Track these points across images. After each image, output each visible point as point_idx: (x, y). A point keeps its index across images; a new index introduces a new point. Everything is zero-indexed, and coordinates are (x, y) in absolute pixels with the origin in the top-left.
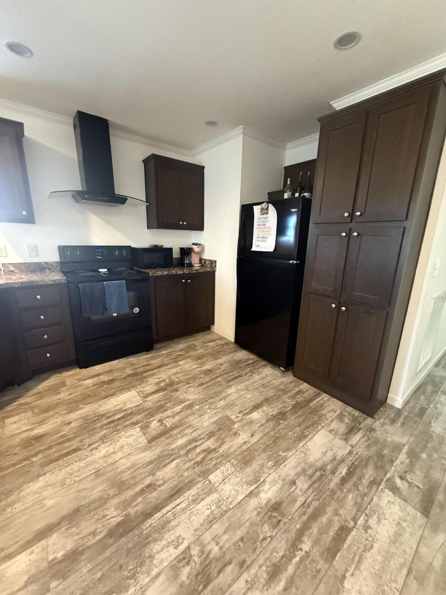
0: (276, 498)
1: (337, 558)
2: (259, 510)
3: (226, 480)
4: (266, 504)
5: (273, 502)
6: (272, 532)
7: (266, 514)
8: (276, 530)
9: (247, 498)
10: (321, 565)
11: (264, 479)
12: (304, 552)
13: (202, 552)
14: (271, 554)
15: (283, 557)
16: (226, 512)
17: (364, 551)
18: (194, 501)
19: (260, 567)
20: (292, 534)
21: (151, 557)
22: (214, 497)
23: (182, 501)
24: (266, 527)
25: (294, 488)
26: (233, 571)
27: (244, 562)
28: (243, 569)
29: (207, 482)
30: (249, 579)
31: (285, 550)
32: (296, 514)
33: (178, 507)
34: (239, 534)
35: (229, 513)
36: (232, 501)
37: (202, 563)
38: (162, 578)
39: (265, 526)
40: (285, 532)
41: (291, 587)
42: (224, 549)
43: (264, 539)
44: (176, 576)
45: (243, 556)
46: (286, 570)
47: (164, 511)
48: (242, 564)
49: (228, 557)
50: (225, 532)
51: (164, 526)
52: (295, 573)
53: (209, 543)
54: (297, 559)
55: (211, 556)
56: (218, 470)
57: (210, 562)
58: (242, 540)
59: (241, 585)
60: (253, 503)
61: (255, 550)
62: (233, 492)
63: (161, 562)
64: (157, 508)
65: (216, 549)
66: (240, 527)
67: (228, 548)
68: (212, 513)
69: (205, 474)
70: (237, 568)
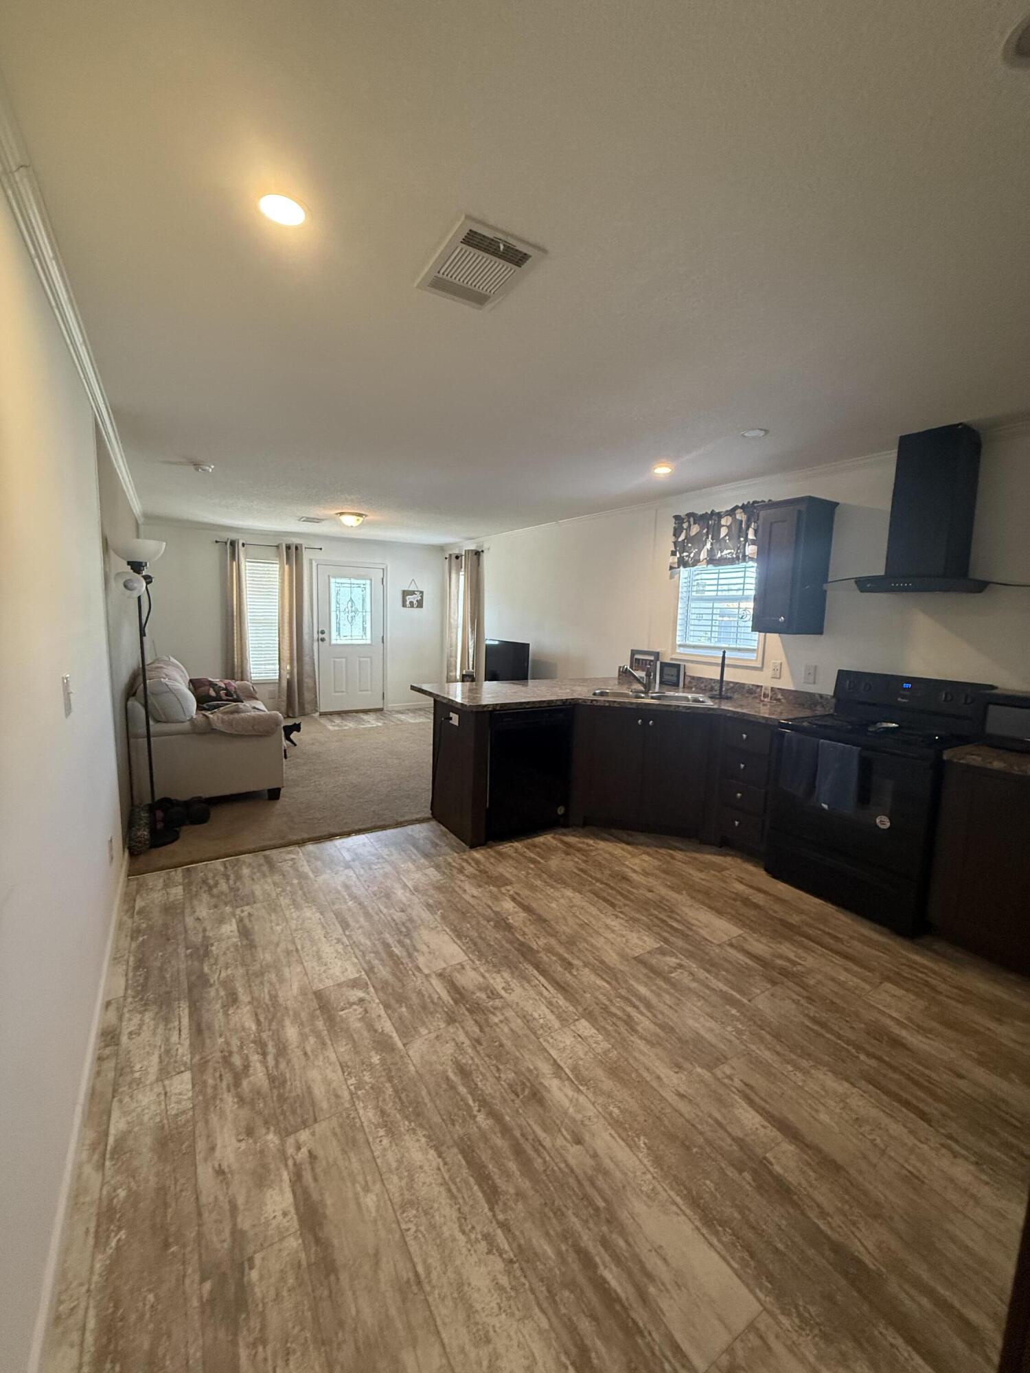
0: (551, 1101)
1: (460, 1157)
2: (535, 1072)
3: (580, 1039)
4: (541, 1083)
5: (545, 1093)
6: (505, 1081)
7: (529, 1080)
8: (506, 1086)
9: (552, 1061)
10: (459, 1130)
11: (585, 1091)
12: (475, 1113)
13: (496, 1008)
14: (481, 1073)
15: (476, 1085)
16: (535, 1033)
17: (459, 1209)
18: (550, 1003)
19: (472, 1058)
20: (498, 1106)
21: (499, 972)
22: (557, 1024)
23: (551, 992)
24: (511, 1075)
25: (568, 1137)
26: (474, 1032)
27: (480, 1044)
28: (473, 1042)
29: (576, 1018)
30: (464, 1045)
31: (482, 1090)
32: (525, 1123)
33: (543, 989)
34: (508, 1044)
35: (533, 1037)
36: (548, 1042)
37: (487, 1008)
38: (481, 979)
39: (513, 1074)
40: (502, 1097)
41: (448, 1085)
42: (495, 1027)
43: (498, 1070)
44: (480, 989)
45: (484, 1043)
46: (463, 1084)
47: (541, 978)
48: (478, 1041)
49: (487, 1029)
50: (512, 1030)
51: (524, 978)
52: (459, 1094)
53: (503, 1014)
54: (471, 1102)
55: (491, 1015)
56: (596, 1032)
57: (485, 1014)
58: (501, 1045)
59: (462, 1037)
60: (546, 1068)
61: (489, 1056)
62: (561, 1045)
63: (494, 978)
64: (543, 972)
65: (496, 1020)
66: (516, 1046)
67: (495, 1031)
68: (534, 1019)
69: (589, 1015)
70: (475, 1036)
